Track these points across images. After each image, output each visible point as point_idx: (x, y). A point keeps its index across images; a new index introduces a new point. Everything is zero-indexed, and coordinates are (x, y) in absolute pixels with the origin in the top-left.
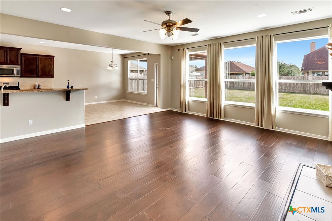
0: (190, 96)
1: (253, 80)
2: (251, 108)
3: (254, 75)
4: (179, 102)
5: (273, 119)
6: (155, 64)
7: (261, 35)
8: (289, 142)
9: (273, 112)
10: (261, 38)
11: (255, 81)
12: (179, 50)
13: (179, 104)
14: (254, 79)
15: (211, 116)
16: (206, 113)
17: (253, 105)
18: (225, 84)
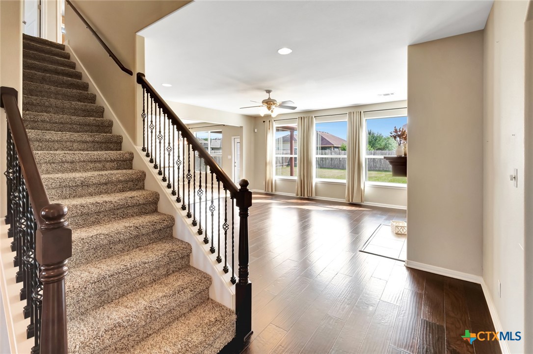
0: (277, 174)
1: (343, 156)
2: (343, 185)
3: (344, 150)
4: (264, 182)
5: (363, 194)
6: (233, 138)
7: (352, 110)
8: (375, 212)
9: (362, 187)
10: (352, 114)
11: (346, 156)
12: (264, 122)
13: (264, 184)
14: (345, 154)
15: (301, 196)
16: (296, 192)
17: (345, 181)
18: (317, 160)
